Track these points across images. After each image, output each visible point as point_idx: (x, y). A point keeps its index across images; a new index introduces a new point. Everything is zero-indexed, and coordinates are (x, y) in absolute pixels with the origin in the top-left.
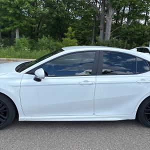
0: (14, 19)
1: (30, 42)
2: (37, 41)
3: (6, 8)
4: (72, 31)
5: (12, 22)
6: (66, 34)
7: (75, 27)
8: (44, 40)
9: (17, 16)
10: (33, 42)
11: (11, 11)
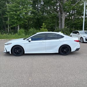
0: (17, 21)
1: (25, 31)
2: (28, 30)
3: (13, 16)
4: (45, 25)
5: (16, 22)
6: (42, 27)
7: (46, 23)
8: (31, 30)
9: (18, 19)
10: (26, 31)
11: (16, 18)
